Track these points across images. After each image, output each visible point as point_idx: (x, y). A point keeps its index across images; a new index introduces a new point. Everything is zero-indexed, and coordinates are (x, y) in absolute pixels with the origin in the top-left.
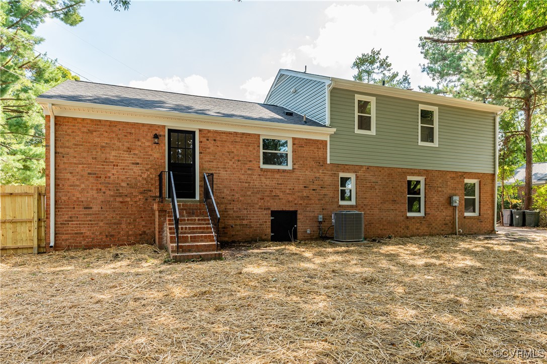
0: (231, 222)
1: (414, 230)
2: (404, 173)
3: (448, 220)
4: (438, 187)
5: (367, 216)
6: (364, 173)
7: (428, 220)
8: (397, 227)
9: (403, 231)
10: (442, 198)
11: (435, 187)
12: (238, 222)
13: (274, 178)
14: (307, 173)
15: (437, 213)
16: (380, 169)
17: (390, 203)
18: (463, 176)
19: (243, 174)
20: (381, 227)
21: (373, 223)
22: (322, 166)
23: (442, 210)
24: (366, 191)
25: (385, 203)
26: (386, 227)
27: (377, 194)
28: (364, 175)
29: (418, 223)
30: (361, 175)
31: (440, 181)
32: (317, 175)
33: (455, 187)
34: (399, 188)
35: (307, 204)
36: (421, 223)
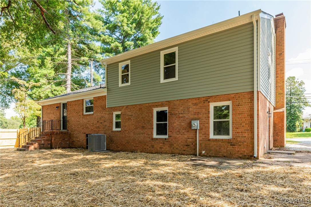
0: (74, 139)
1: (158, 148)
2: (150, 106)
3: (190, 142)
4: (179, 114)
5: (126, 138)
6: (125, 110)
7: (170, 142)
8: (145, 146)
9: (149, 149)
10: (183, 122)
11: (177, 114)
12: (76, 139)
13: (87, 119)
14: (98, 114)
15: (178, 136)
16: (134, 106)
17: (140, 129)
18: (207, 100)
19: (78, 118)
20: (135, 145)
21: (129, 142)
22: (105, 109)
23: (184, 133)
24: (126, 122)
25: (137, 129)
26: (138, 145)
27: (132, 123)
28: (125, 112)
29: (161, 143)
30: (123, 112)
31: (181, 108)
32: (102, 115)
33: (199, 112)
34: (147, 118)
35: (98, 131)
36: (164, 143)
